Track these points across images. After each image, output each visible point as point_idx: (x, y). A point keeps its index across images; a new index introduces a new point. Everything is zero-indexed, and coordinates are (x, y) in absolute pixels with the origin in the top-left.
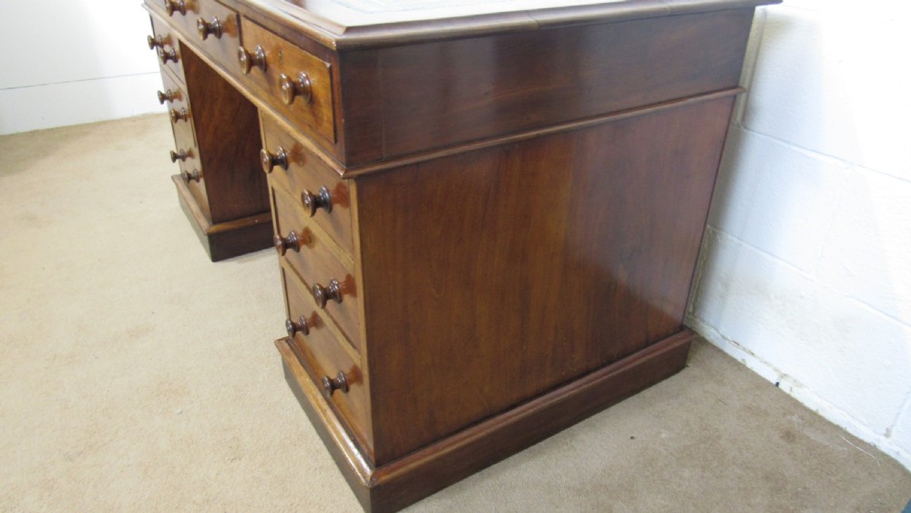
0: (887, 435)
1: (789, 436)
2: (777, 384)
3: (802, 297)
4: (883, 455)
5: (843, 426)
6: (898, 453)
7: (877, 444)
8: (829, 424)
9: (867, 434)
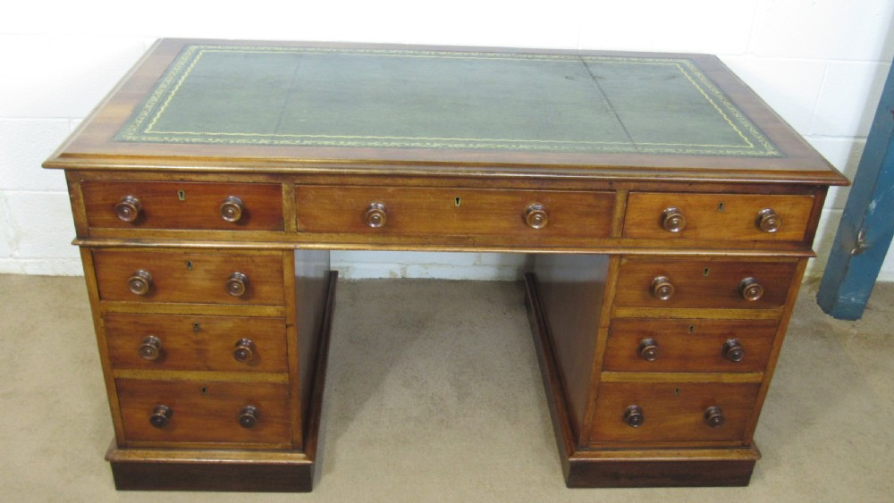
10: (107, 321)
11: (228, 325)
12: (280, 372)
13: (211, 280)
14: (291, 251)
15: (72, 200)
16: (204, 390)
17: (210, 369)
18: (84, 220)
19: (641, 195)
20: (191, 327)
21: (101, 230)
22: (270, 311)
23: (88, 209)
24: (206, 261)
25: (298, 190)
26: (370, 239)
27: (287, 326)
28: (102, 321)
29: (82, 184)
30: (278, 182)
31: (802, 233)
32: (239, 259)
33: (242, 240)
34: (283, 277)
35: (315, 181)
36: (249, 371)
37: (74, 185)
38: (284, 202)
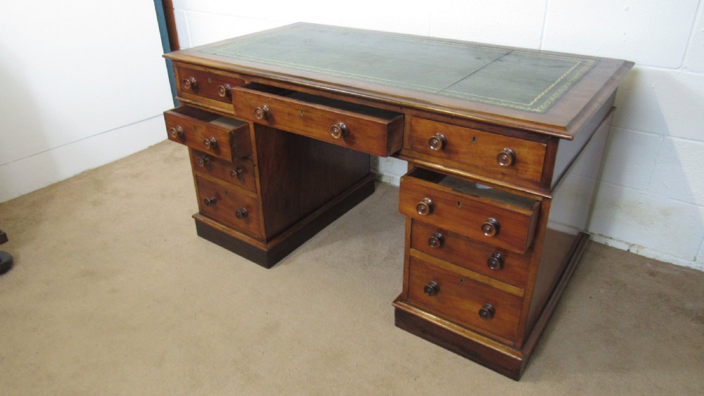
0: (695, 260)
1: (652, 274)
2: (629, 250)
3: (640, 203)
4: (695, 270)
5: (670, 262)
6: (701, 267)
7: (690, 266)
8: (663, 263)
9: (683, 262)
12: (254, 192)
16: (226, 192)
17: (228, 181)
19: (419, 120)
21: (185, 94)
23: (180, 81)
30: (244, 79)
31: (540, 175)
35: (258, 81)
37: (175, 69)
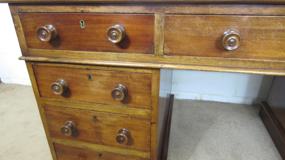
10: (45, 110)
11: (114, 119)
12: (145, 151)
13: (103, 88)
14: (158, 69)
15: (16, 28)
16: (100, 155)
17: (103, 144)
18: (24, 43)
20: (92, 118)
21: (35, 50)
22: (141, 112)
23: (27, 35)
24: (101, 75)
25: (167, 18)
26: (220, 63)
27: (151, 123)
28: (43, 109)
29: (20, 16)
30: (152, 12)
32: (121, 75)
33: (124, 60)
34: (151, 89)
35: (181, 12)
36: (127, 148)
37: (16, 17)
38: (156, 30)
